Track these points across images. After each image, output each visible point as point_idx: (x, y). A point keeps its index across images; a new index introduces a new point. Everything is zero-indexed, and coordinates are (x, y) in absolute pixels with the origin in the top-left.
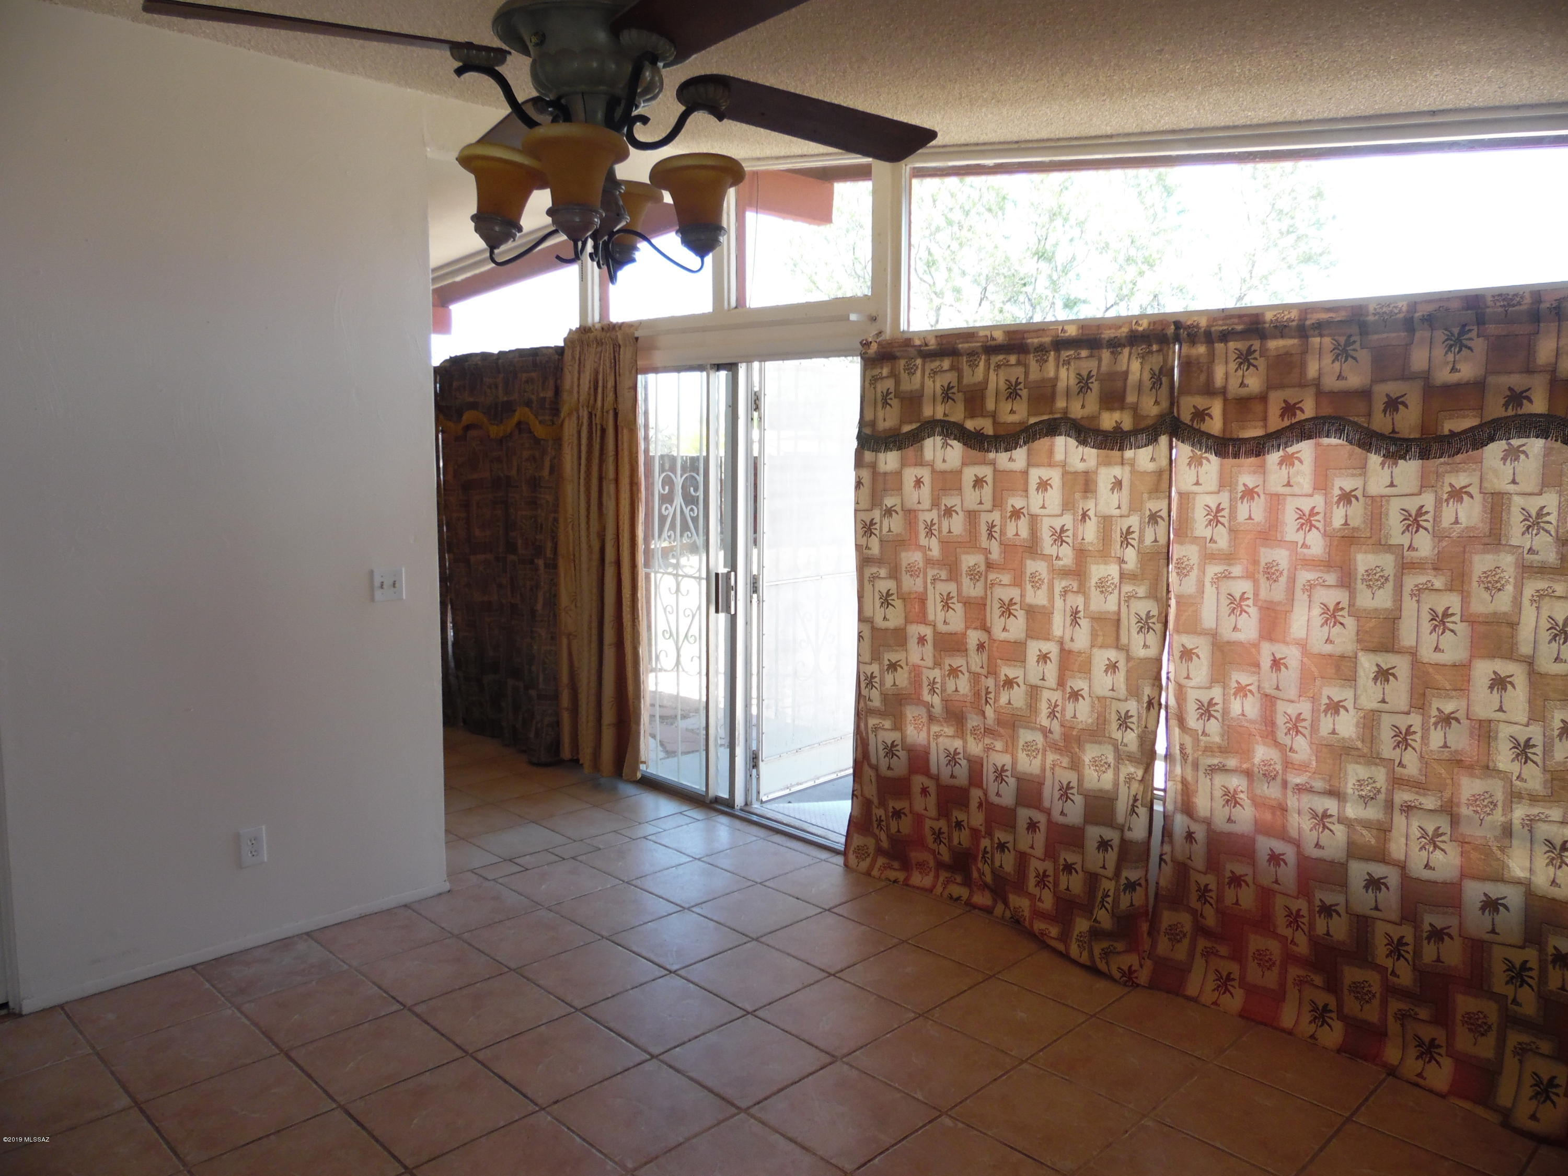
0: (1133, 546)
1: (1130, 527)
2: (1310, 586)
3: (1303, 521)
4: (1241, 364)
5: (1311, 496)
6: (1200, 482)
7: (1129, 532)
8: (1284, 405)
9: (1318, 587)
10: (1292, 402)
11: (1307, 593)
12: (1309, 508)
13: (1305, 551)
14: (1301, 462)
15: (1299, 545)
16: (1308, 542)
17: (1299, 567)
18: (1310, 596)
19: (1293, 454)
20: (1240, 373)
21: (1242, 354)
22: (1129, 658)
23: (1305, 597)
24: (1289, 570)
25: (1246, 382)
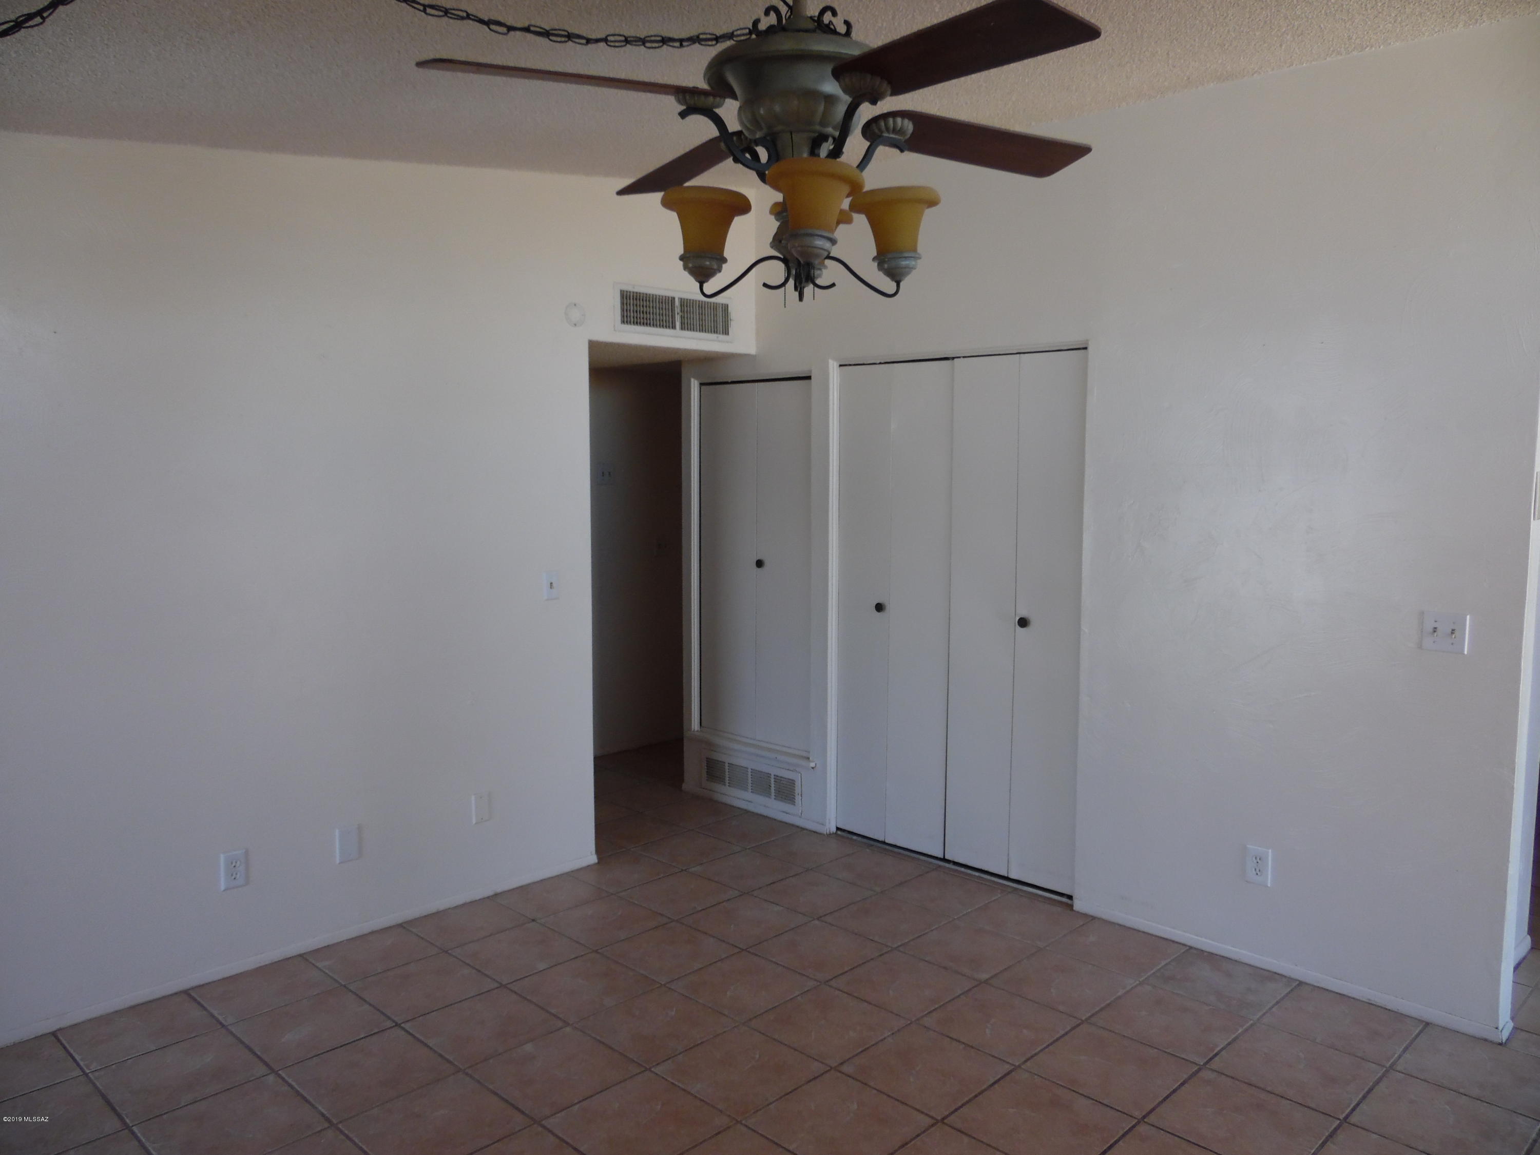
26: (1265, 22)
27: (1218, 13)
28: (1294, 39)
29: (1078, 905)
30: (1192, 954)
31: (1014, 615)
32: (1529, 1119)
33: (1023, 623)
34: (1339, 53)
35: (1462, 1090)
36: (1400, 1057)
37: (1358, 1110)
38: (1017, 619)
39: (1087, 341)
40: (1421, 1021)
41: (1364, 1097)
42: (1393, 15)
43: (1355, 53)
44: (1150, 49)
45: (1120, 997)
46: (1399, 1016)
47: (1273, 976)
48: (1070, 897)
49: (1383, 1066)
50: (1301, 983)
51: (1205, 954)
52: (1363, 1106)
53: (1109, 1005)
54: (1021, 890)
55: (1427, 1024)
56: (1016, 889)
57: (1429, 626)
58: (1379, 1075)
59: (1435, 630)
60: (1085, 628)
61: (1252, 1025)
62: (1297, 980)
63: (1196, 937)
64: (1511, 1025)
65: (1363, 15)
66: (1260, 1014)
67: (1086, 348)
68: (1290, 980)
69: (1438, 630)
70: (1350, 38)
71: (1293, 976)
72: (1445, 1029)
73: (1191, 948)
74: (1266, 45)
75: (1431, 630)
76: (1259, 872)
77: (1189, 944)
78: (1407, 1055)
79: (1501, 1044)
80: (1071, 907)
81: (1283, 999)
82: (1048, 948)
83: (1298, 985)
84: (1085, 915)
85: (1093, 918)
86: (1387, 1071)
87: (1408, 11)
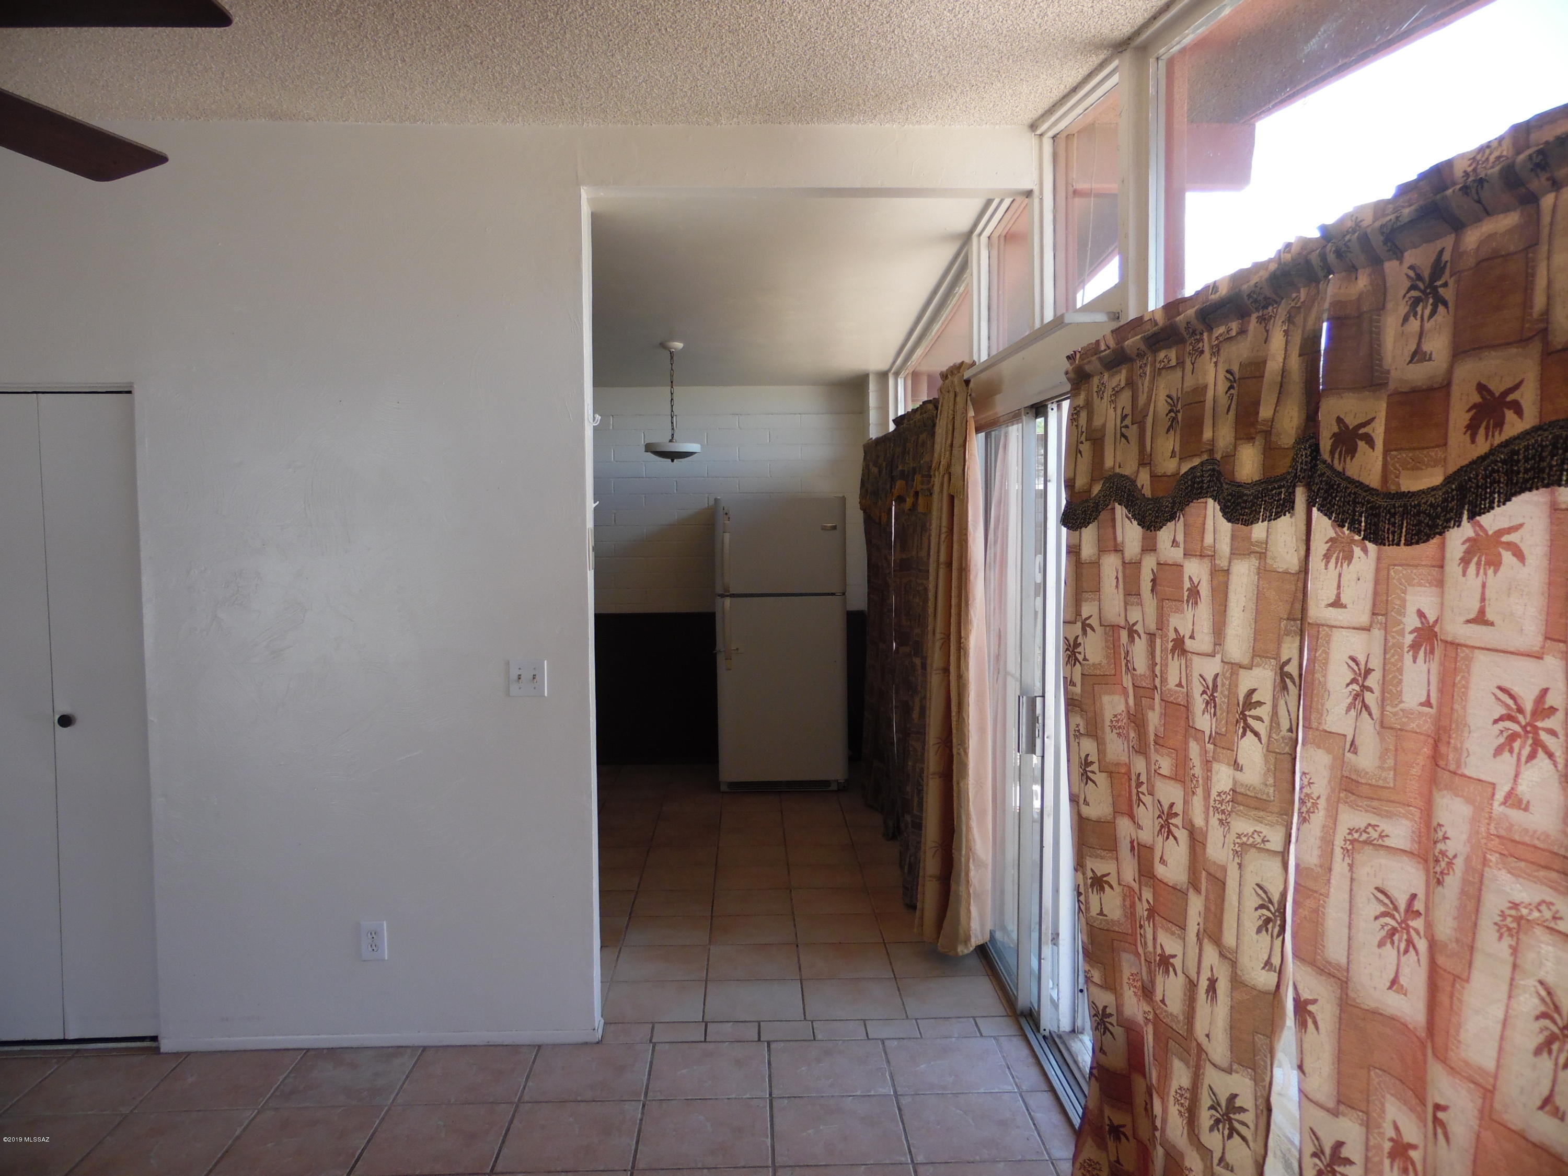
0: (1256, 734)
1: (1252, 691)
2: (1519, 919)
3: (1516, 728)
4: (1416, 302)
5: (1539, 657)
6: (1344, 600)
7: (1250, 702)
8: (1476, 398)
9: (1538, 931)
10: (1497, 387)
11: (1507, 941)
12: (1536, 692)
13: (1516, 815)
14: (1520, 555)
15: (1500, 796)
16: (1523, 788)
17: (1493, 858)
18: (1515, 950)
19: (1501, 532)
20: (1414, 325)
21: (1419, 277)
22: (1236, 982)
23: (1503, 948)
24: (1468, 859)
25: (1427, 347)
26: (332, 68)
27: (287, 43)
28: (356, 94)
29: (166, 1045)
30: (311, 1055)
31: (52, 713)
32: (633, 1103)
33: (66, 721)
34: (394, 120)
35: (579, 1098)
36: (524, 1088)
37: (501, 1157)
38: (57, 717)
39: (131, 384)
40: (534, 1046)
41: (503, 1142)
42: (448, 95)
43: (407, 123)
44: (203, 62)
45: (238, 1138)
46: (514, 1048)
47: (398, 1050)
48: (154, 1039)
49: (511, 1103)
50: (425, 1049)
51: (325, 1051)
52: (505, 1151)
53: (227, 1151)
54: (85, 1050)
55: (540, 1046)
56: (78, 1051)
57: (514, 674)
58: (511, 1113)
59: (519, 677)
60: (152, 717)
61: (387, 1111)
62: (419, 1047)
63: (313, 1037)
64: (602, 1021)
65: (423, 87)
66: (392, 1097)
67: (130, 392)
68: (414, 1048)
69: (522, 677)
70: (406, 107)
71: (416, 1044)
72: (554, 1046)
73: (308, 1050)
74: (327, 92)
75: (516, 678)
76: (374, 947)
77: (306, 1047)
78: (530, 1084)
79: (598, 1043)
80: (157, 1050)
81: (410, 1072)
82: (136, 1111)
83: (423, 1051)
84: (177, 1054)
85: (188, 1054)
86: (517, 1106)
87: (462, 95)
